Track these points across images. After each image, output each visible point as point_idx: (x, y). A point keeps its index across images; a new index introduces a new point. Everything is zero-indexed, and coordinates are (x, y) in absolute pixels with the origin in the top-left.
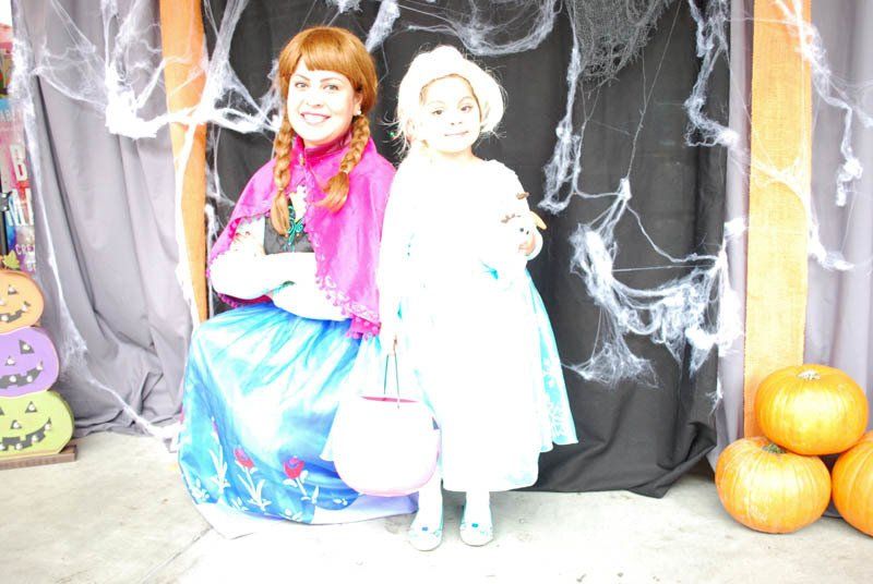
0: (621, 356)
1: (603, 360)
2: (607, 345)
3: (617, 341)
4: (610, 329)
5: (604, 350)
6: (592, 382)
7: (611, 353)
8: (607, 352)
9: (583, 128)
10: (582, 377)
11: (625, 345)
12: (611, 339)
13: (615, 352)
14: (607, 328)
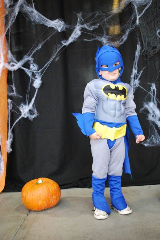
0: (157, 139)
1: (151, 140)
2: (152, 136)
3: (156, 134)
4: (153, 130)
5: (151, 137)
6: (148, 147)
7: (154, 138)
8: (152, 138)
9: (144, 68)
10: (145, 146)
11: (158, 135)
12: (154, 134)
13: (155, 138)
14: (152, 130)
